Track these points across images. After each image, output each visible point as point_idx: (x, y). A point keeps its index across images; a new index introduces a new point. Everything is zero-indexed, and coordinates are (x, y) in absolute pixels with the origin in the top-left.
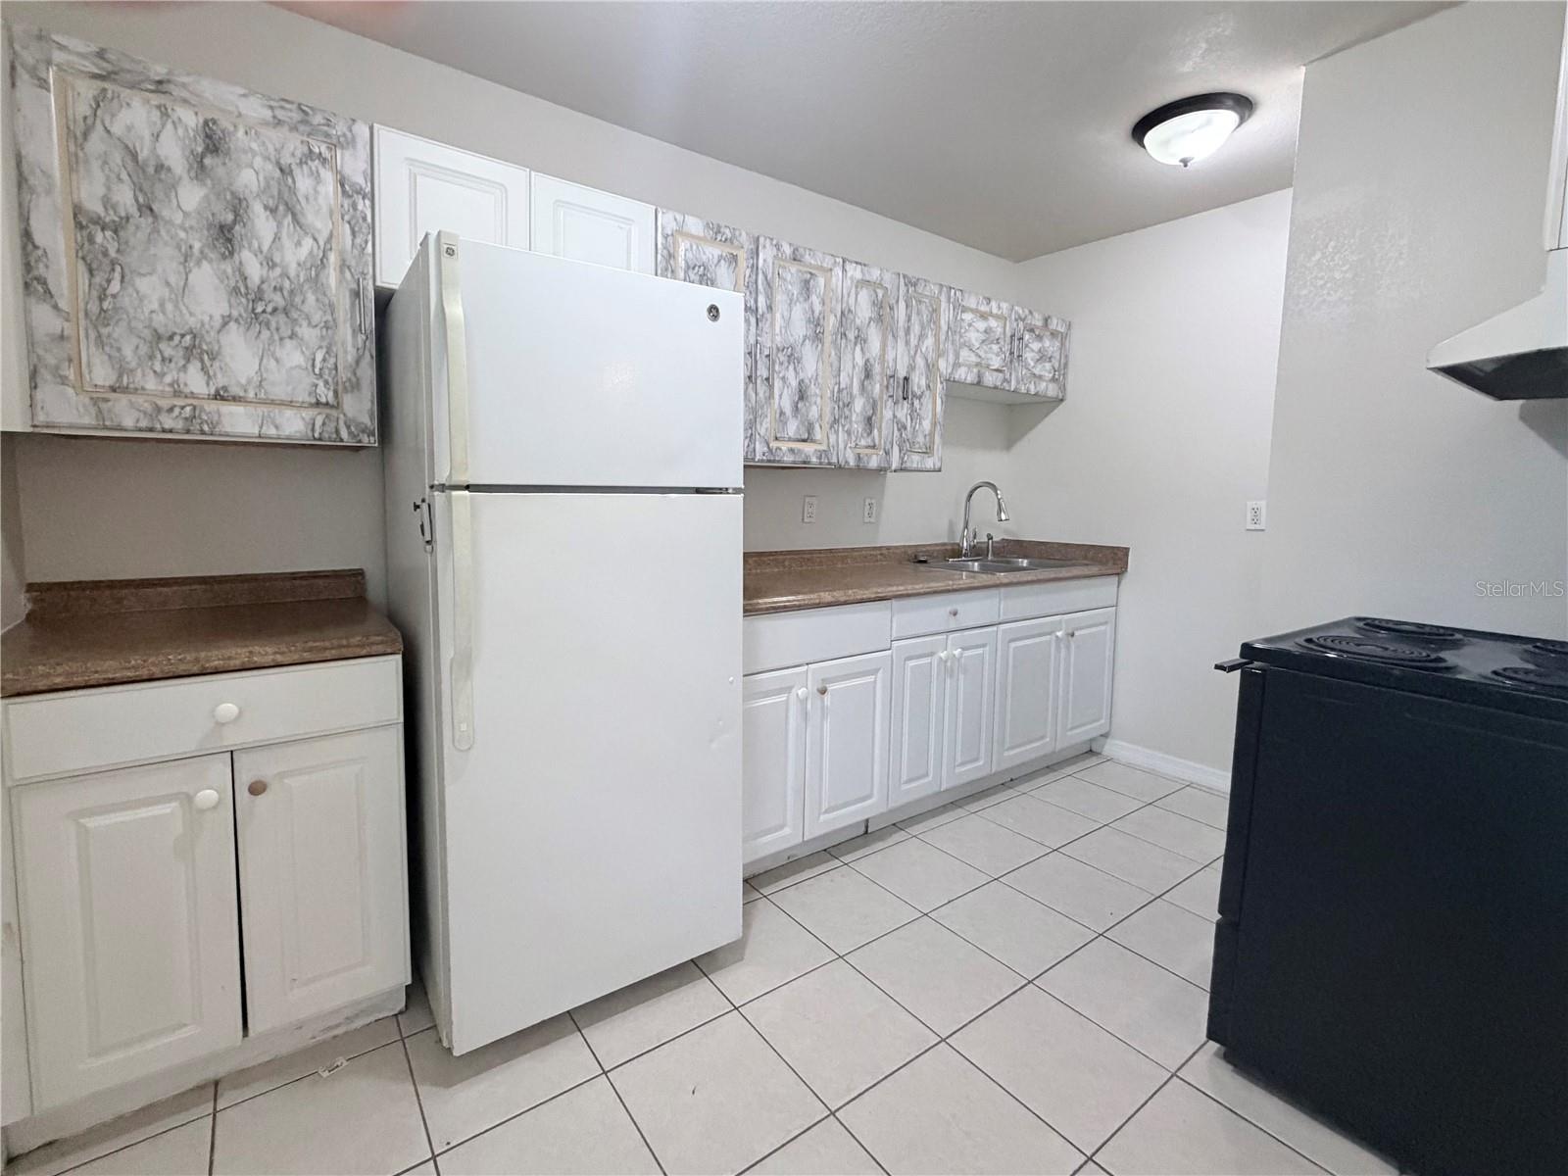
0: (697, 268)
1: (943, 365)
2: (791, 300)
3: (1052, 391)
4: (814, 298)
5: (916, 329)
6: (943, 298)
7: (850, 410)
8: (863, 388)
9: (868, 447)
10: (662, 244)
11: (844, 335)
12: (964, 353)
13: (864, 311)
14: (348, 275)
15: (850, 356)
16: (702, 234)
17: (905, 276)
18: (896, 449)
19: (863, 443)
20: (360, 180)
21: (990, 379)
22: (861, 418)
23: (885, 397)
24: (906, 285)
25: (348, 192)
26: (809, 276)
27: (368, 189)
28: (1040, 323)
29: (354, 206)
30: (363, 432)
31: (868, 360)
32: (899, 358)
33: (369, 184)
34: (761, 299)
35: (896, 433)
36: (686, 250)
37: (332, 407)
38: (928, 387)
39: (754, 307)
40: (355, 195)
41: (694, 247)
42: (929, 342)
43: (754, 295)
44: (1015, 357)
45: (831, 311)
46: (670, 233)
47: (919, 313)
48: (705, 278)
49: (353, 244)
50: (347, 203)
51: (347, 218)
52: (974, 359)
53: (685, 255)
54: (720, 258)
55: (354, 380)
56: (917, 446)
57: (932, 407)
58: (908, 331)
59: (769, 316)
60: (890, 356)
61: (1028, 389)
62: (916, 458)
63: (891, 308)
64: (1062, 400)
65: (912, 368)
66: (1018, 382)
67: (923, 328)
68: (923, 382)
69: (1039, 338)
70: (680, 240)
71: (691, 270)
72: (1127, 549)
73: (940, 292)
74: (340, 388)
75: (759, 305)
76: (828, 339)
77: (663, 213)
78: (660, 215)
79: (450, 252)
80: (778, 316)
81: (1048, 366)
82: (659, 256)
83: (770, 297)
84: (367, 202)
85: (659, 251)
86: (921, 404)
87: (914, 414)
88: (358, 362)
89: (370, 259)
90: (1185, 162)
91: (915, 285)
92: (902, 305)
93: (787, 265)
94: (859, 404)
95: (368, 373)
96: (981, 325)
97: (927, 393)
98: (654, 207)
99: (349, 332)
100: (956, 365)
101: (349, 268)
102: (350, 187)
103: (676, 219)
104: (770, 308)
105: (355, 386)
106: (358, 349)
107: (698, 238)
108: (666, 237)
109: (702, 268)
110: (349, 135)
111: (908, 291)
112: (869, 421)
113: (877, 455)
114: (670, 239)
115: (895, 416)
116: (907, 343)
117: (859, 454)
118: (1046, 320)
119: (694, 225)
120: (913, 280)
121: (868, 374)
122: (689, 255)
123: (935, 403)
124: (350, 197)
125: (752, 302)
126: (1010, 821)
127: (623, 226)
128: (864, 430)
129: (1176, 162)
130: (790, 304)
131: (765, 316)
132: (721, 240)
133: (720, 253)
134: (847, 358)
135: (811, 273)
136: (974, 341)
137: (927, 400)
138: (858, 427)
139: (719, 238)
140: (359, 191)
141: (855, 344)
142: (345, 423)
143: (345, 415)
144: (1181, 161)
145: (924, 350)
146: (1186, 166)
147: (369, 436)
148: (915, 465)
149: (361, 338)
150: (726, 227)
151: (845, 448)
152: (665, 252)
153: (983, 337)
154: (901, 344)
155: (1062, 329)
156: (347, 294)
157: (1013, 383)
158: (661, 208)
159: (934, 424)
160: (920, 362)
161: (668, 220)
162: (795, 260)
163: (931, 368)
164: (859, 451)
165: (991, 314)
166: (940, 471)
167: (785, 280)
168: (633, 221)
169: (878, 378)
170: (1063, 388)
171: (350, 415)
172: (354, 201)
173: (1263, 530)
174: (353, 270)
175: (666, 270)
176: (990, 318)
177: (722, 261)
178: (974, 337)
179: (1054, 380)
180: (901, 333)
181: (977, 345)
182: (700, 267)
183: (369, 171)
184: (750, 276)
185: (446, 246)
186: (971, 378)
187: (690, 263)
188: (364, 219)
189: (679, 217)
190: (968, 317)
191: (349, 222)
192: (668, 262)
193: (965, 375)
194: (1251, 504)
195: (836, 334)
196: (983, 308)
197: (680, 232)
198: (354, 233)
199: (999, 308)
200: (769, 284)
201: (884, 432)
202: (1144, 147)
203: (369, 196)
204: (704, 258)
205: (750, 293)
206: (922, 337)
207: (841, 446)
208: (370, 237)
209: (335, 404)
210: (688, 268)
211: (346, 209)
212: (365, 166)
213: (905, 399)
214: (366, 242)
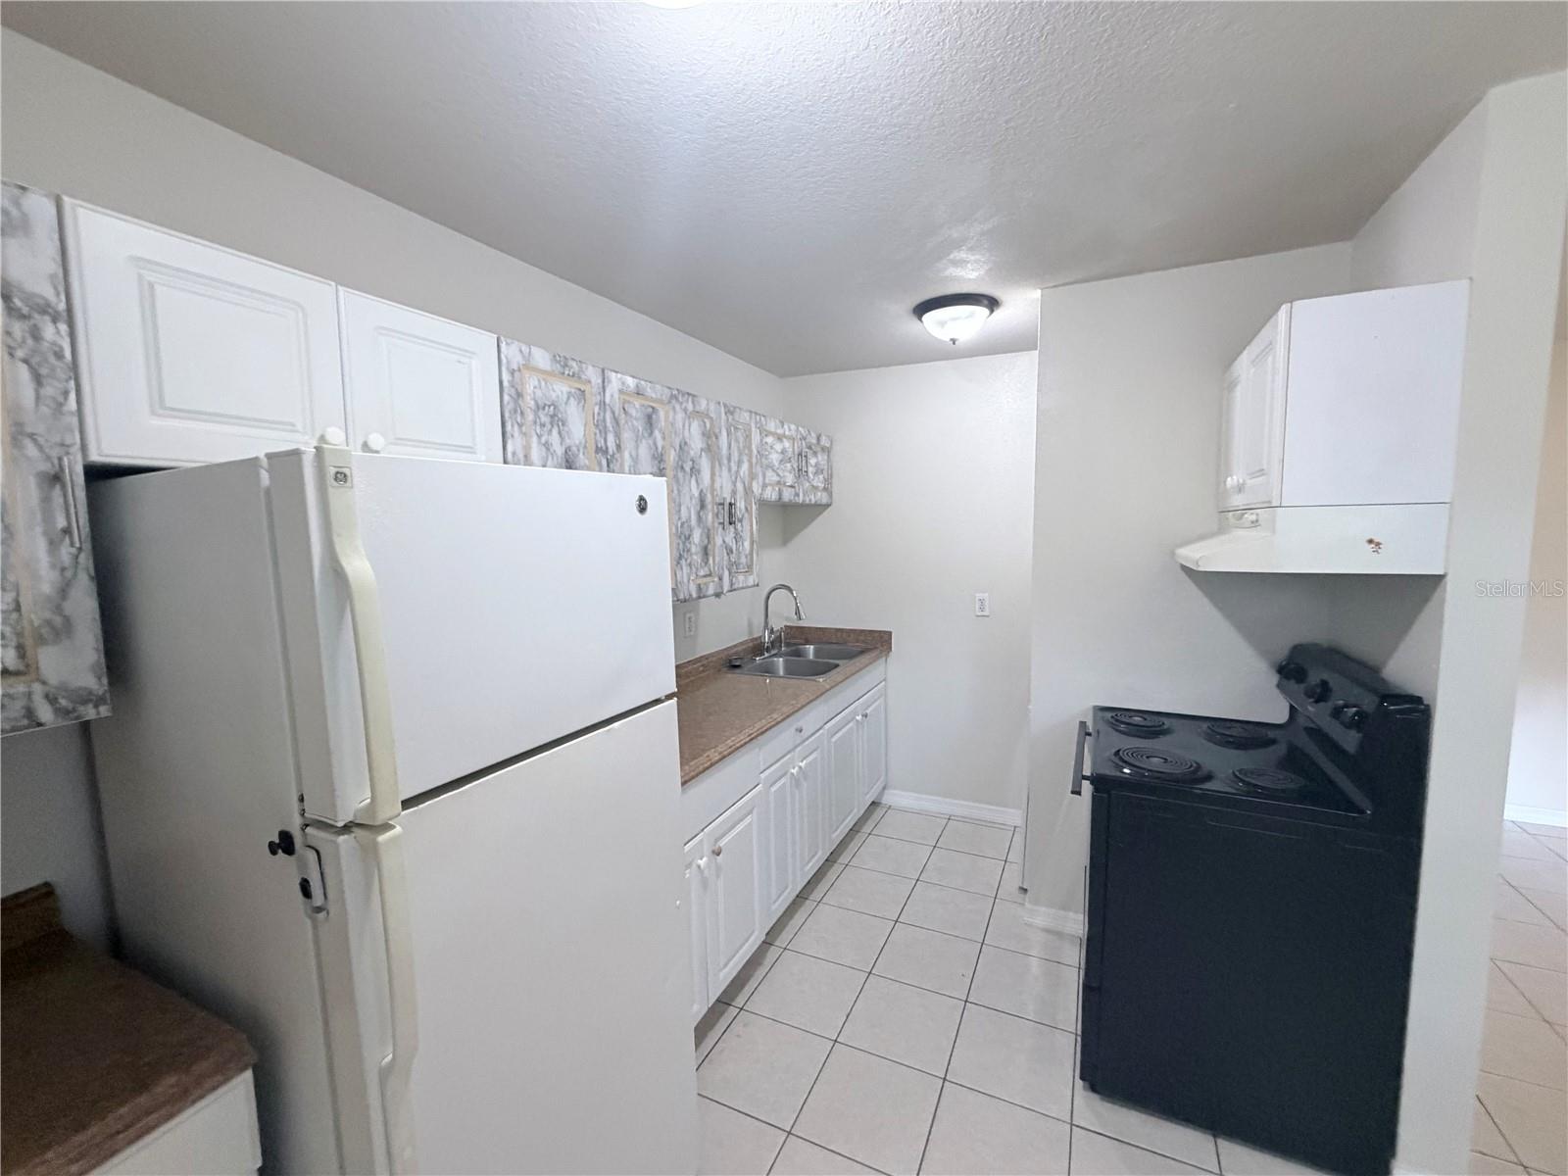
0: (547, 408)
1: (756, 488)
2: (637, 436)
3: (823, 498)
4: (657, 433)
5: (735, 456)
6: (753, 426)
7: (690, 543)
8: (699, 519)
9: (705, 576)
10: (509, 381)
11: (682, 468)
12: (769, 473)
13: (697, 443)
14: (31, 450)
15: (687, 488)
16: (548, 368)
17: (725, 406)
18: (726, 573)
19: (702, 573)
20: (47, 292)
21: (788, 495)
22: (699, 549)
23: (716, 525)
24: (726, 413)
25: (19, 309)
26: (651, 410)
27: (62, 306)
28: (814, 441)
29: (36, 334)
30: (85, 702)
31: (702, 491)
32: (724, 487)
33: (63, 297)
34: (611, 438)
35: (726, 557)
36: (535, 387)
37: (17, 673)
38: (746, 509)
39: (604, 448)
40: (36, 316)
41: (543, 383)
42: (745, 466)
43: (603, 435)
44: (801, 473)
45: (672, 446)
46: (516, 368)
47: (737, 441)
48: (556, 418)
49: (38, 398)
50: (18, 328)
51: (20, 353)
52: (776, 479)
53: (534, 393)
54: (569, 394)
55: (58, 620)
56: (741, 566)
57: (749, 526)
58: (729, 460)
59: (617, 456)
60: (717, 485)
61: (810, 500)
62: (741, 578)
63: (717, 438)
64: (828, 505)
65: (734, 493)
66: (804, 495)
67: (740, 454)
68: (743, 507)
69: (815, 454)
70: (527, 375)
71: (541, 411)
72: (890, 633)
73: (751, 418)
74: (29, 642)
75: (609, 444)
76: (670, 472)
77: (507, 344)
78: (503, 346)
79: (341, 477)
80: (626, 455)
81: (821, 477)
82: (506, 398)
83: (618, 436)
84: (63, 327)
85: (506, 390)
86: (742, 526)
87: (737, 537)
88: (64, 591)
89: (75, 421)
90: (954, 341)
91: (732, 413)
92: (724, 433)
93: (631, 399)
94: (697, 536)
95: (84, 604)
96: (778, 447)
97: (746, 515)
98: (496, 336)
99: (41, 545)
100: (765, 486)
101: (32, 436)
102: (22, 300)
103: (521, 351)
104: (619, 447)
105: (60, 630)
106: (63, 569)
107: (544, 372)
108: (512, 373)
109: (552, 408)
110: (14, 212)
111: (728, 420)
112: (705, 552)
113: (713, 581)
114: (517, 374)
115: (724, 542)
116: (730, 470)
117: (699, 585)
118: (818, 439)
119: (541, 358)
120: (732, 409)
121: (703, 506)
122: (539, 393)
123: (751, 526)
124: (24, 317)
125: (603, 441)
126: (851, 900)
127: (463, 359)
128: (703, 560)
129: (947, 339)
130: (636, 441)
131: (616, 456)
132: (569, 375)
133: (569, 389)
134: (685, 490)
135: (653, 408)
136: (775, 462)
137: (746, 522)
138: (697, 558)
139: (567, 372)
140: (45, 309)
141: (691, 476)
142: (47, 696)
143: (44, 683)
144: (952, 340)
145: (742, 474)
146: (954, 343)
147: (96, 706)
148: (741, 585)
149: (66, 552)
150: (573, 359)
151: (689, 581)
152: (513, 391)
153: (781, 457)
154: (725, 473)
155: (828, 445)
156: (32, 482)
157: (801, 495)
158: (505, 337)
159: (752, 543)
160: (740, 486)
161: (512, 352)
162: (638, 394)
163: (748, 491)
164: (699, 581)
165: (784, 436)
166: (758, 585)
167: (631, 416)
168: (474, 353)
169: (710, 507)
170: (830, 495)
171: (53, 680)
172: (35, 325)
173: (988, 616)
174: (41, 440)
175: (515, 411)
176: (784, 440)
177: (572, 399)
178: (775, 458)
179: (825, 489)
180: (725, 462)
181: (776, 464)
182: (549, 406)
183: (61, 275)
184: (599, 414)
185: (333, 471)
186: (774, 497)
187: (540, 402)
188: (59, 355)
189: (525, 348)
190: (770, 440)
191: (25, 361)
192: (516, 401)
193: (771, 494)
194: (979, 596)
195: (676, 468)
196: (780, 431)
197: (528, 366)
198: (38, 379)
199: (790, 430)
200: (616, 420)
201: (717, 559)
202: (921, 320)
203: (65, 314)
204: (554, 395)
205: (600, 431)
206: (739, 463)
207: (685, 580)
208: (72, 383)
209: (22, 668)
210: (539, 407)
211: (19, 339)
212: (53, 267)
213: (731, 524)
214: (66, 393)
